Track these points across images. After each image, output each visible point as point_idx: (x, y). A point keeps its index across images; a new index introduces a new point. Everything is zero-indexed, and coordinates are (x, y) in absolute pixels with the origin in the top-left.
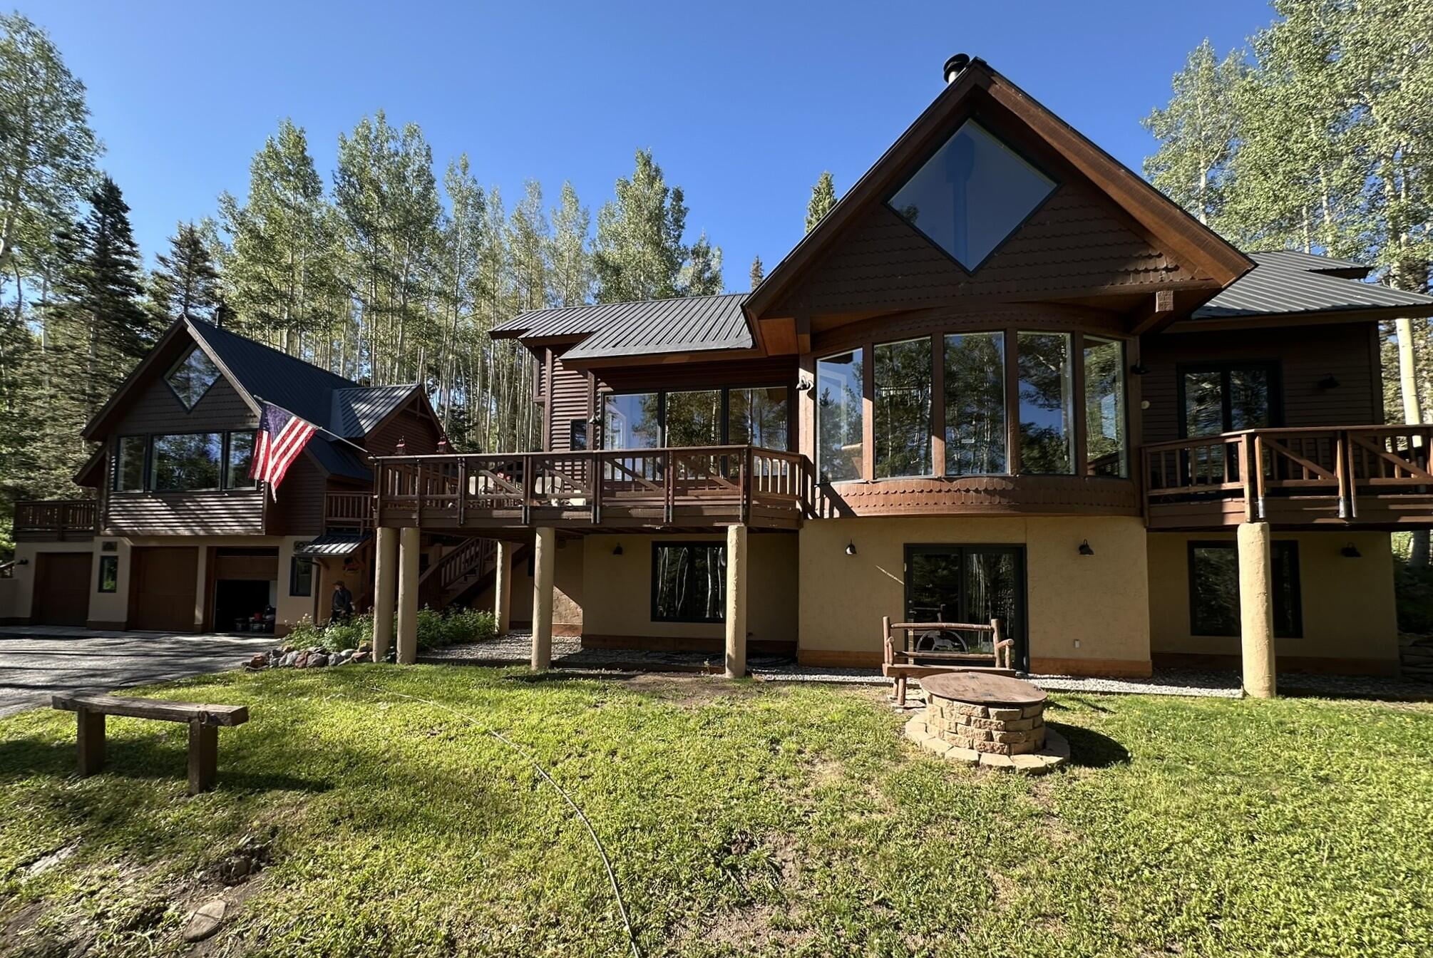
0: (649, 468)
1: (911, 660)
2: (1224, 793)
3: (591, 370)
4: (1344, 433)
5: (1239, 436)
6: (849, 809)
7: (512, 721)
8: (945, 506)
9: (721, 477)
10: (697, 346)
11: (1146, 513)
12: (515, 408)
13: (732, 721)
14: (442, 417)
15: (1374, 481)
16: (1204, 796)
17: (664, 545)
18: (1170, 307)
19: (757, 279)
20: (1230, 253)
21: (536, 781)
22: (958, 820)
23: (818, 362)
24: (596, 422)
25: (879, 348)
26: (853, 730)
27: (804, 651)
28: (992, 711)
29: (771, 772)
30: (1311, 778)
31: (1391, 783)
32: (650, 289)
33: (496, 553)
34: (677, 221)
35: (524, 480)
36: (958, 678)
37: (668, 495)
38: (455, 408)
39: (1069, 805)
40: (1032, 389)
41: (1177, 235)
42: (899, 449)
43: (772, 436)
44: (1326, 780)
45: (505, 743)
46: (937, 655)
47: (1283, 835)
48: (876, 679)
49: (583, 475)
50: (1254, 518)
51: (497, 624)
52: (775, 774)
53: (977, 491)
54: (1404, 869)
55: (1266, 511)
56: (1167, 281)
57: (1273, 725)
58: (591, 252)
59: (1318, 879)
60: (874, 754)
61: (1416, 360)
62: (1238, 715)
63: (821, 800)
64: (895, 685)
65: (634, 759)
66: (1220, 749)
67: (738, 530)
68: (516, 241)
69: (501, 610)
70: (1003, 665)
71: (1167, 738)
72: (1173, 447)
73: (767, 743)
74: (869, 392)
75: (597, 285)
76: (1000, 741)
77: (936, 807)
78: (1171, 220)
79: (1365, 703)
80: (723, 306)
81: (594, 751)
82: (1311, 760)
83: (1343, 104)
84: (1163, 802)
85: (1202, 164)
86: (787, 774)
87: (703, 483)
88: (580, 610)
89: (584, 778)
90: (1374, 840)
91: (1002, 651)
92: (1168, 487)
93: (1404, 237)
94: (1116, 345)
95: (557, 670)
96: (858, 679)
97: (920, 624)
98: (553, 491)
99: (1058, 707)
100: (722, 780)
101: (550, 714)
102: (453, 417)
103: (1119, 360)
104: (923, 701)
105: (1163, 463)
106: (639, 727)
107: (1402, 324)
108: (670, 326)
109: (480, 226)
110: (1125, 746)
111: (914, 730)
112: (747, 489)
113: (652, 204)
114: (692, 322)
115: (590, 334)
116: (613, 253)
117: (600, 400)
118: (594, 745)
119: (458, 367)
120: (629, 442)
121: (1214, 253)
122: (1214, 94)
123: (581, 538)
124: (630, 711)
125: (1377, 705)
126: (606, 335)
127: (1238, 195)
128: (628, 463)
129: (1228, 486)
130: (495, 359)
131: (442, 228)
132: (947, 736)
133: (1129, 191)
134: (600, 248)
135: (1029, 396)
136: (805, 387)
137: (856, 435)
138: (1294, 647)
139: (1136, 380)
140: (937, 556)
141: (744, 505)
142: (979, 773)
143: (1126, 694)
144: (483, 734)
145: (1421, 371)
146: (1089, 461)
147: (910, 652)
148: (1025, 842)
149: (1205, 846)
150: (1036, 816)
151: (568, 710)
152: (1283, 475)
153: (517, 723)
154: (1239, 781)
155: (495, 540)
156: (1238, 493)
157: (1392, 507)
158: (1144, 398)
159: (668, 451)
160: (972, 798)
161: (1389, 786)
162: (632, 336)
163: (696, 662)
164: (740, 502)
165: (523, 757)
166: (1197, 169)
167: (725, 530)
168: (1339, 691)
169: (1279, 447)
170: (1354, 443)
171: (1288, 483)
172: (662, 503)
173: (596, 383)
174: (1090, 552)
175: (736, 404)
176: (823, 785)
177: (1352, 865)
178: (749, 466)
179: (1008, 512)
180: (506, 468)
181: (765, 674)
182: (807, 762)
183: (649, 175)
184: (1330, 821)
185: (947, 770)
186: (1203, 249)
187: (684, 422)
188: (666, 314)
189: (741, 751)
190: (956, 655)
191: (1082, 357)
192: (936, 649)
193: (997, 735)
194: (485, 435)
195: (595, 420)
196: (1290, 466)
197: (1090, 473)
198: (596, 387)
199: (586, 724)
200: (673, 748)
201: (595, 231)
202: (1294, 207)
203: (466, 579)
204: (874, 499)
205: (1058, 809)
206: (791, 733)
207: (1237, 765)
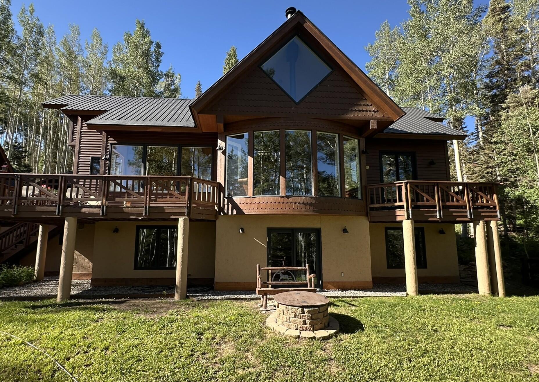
0: (136, 186)
1: (270, 286)
2: (400, 341)
3: (105, 131)
4: (437, 183)
5: (402, 183)
6: (238, 367)
7: (41, 334)
8: (286, 210)
9: (176, 192)
10: (165, 123)
11: (369, 215)
12: (56, 147)
13: (177, 324)
14: (7, 149)
15: (448, 204)
16: (392, 343)
17: (143, 227)
18: (375, 127)
19: (199, 92)
20: (397, 108)
21: (55, 371)
22: (290, 367)
23: (227, 137)
24: (106, 159)
25: (256, 133)
26: (241, 324)
27: (217, 283)
28: (306, 310)
29: (197, 351)
30: (431, 330)
31: (458, 330)
32: (141, 90)
33: (38, 231)
34: (157, 58)
35: (59, 189)
36: (291, 294)
37: (146, 200)
38: (16, 144)
39: (339, 354)
40: (324, 156)
41: (378, 98)
42: (266, 180)
43: (204, 171)
44: (436, 331)
45: (35, 349)
46: (281, 283)
47: (421, 358)
48: (253, 296)
49: (96, 187)
50: (408, 218)
51: (35, 274)
52: (199, 352)
53: (299, 203)
54: (463, 367)
55: (412, 215)
56: (374, 116)
57: (417, 307)
58: (107, 66)
59: (434, 376)
60: (251, 337)
61: (460, 155)
62: (405, 304)
63: (224, 364)
64: (262, 299)
65: (119, 351)
66: (398, 321)
67: (184, 220)
68: (63, 55)
69: (39, 265)
70: (311, 286)
71: (378, 317)
72: (379, 186)
73: (196, 335)
74: (251, 154)
75: (110, 85)
76: (309, 325)
77: (280, 362)
78: (375, 91)
79: (449, 295)
80: (180, 104)
81: (94, 349)
82: (431, 323)
83: (432, 54)
84: (377, 348)
85: (387, 69)
86: (206, 351)
87: (166, 194)
88: (91, 264)
89: (87, 366)
90: (453, 356)
91: (310, 279)
92: (377, 203)
93: (454, 108)
94: (356, 141)
95: (74, 301)
96: (244, 296)
97: (274, 268)
98: (77, 197)
99: (335, 305)
100: (170, 358)
101: (67, 328)
102: (15, 149)
103: (357, 147)
104: (275, 306)
105: (375, 193)
106: (124, 332)
107: (455, 141)
108: (151, 112)
109: (40, 44)
110: (362, 322)
111: (270, 322)
112: (190, 199)
113: (144, 48)
114: (163, 111)
115: (105, 111)
116: (121, 69)
117: (109, 147)
118: (95, 345)
119: (20, 120)
120: (125, 171)
121: (391, 107)
122: (391, 42)
123: (94, 223)
124: (118, 322)
125: (452, 296)
126: (115, 113)
127: (399, 83)
128: (124, 183)
129: (398, 204)
130: (45, 118)
131: (15, 42)
132: (286, 324)
133: (360, 77)
134: (113, 66)
135: (323, 159)
136: (220, 149)
137: (245, 174)
138: (425, 272)
139: (364, 157)
140: (283, 233)
141: (188, 207)
142: (300, 342)
143: (362, 297)
144: (20, 344)
145: (462, 159)
146: (346, 191)
147: (270, 282)
148: (320, 375)
149: (393, 367)
150: (325, 360)
151: (80, 324)
152: (418, 200)
153: (45, 335)
154: (405, 335)
155: (38, 224)
156: (402, 207)
157: (454, 214)
158: (367, 164)
159: (147, 177)
160: (297, 355)
161: (457, 331)
162: (129, 115)
163: (158, 292)
164: (186, 205)
165: (47, 357)
166: (385, 71)
167: (177, 220)
168: (440, 291)
169: (416, 188)
170: (441, 188)
171: (419, 203)
172: (143, 205)
173: (107, 138)
174: (347, 232)
175: (185, 154)
176: (225, 355)
177: (445, 368)
178: (191, 186)
179: (313, 213)
180: (47, 181)
181: (197, 296)
182: (217, 344)
183: (143, 33)
184: (438, 349)
185: (285, 341)
186: (387, 105)
187: (157, 161)
188: (149, 105)
189: (182, 341)
190: (290, 282)
191: (343, 144)
192: (281, 280)
193: (308, 322)
194: (36, 161)
195: (106, 158)
196: (420, 196)
197: (347, 196)
198: (107, 140)
199: (90, 333)
200: (143, 342)
201: (111, 57)
202: (419, 91)
203: (16, 247)
204: (253, 206)
205: (334, 356)
206: (209, 329)
207: (404, 327)
